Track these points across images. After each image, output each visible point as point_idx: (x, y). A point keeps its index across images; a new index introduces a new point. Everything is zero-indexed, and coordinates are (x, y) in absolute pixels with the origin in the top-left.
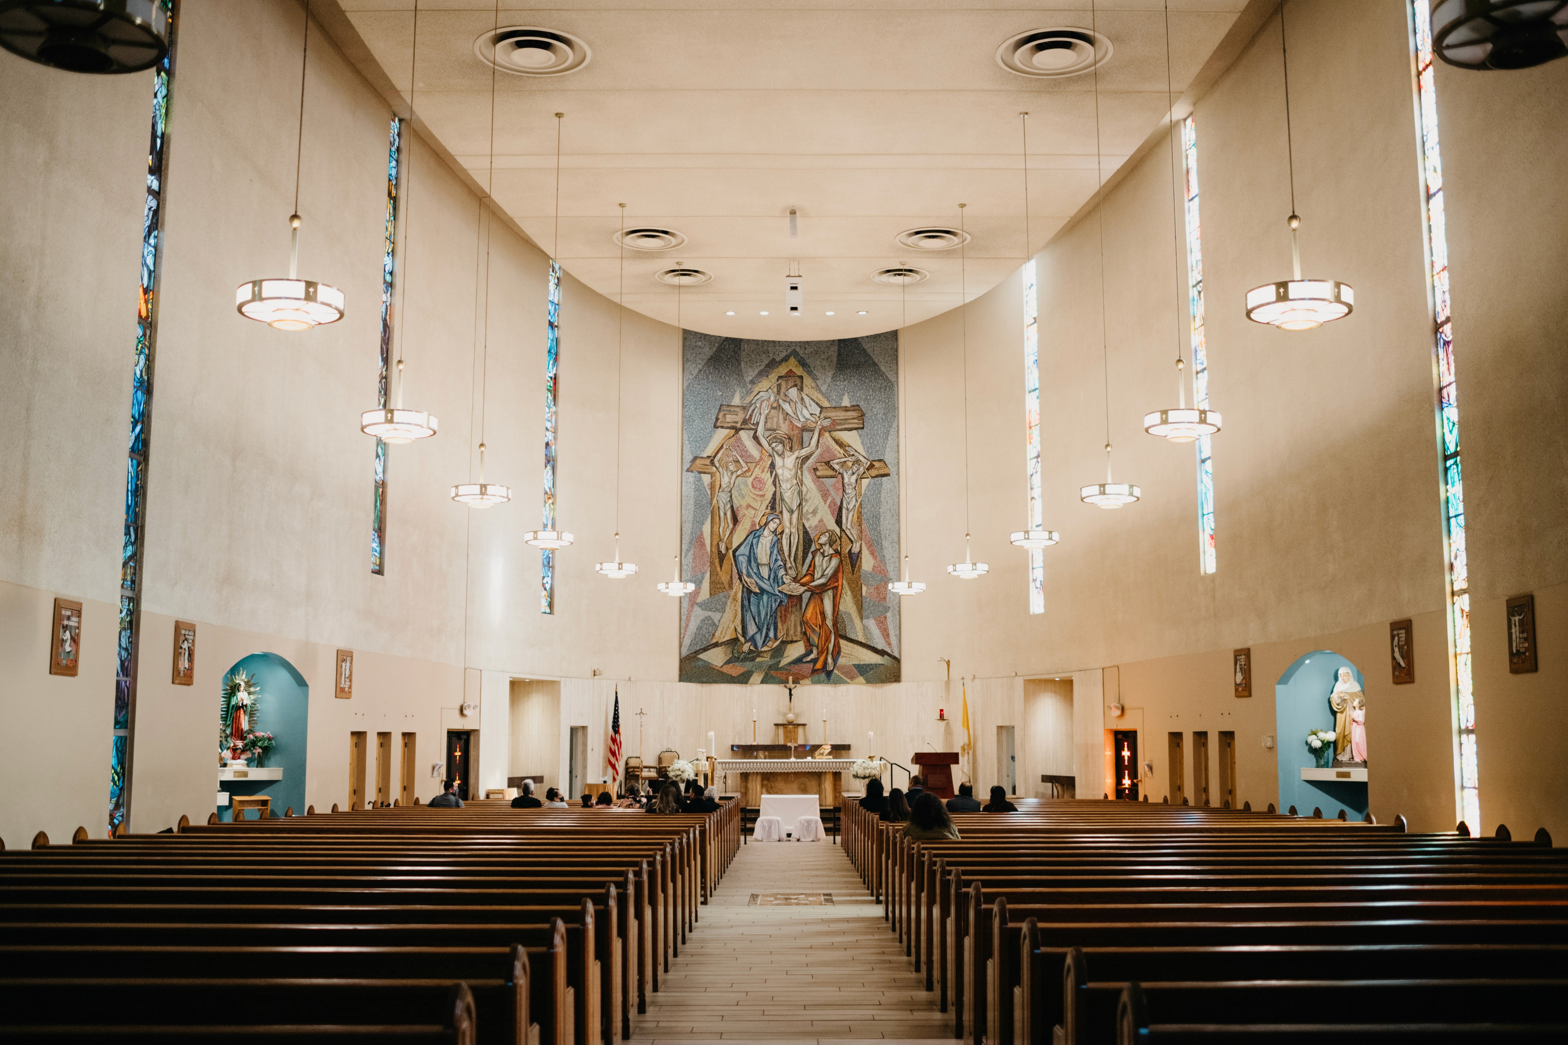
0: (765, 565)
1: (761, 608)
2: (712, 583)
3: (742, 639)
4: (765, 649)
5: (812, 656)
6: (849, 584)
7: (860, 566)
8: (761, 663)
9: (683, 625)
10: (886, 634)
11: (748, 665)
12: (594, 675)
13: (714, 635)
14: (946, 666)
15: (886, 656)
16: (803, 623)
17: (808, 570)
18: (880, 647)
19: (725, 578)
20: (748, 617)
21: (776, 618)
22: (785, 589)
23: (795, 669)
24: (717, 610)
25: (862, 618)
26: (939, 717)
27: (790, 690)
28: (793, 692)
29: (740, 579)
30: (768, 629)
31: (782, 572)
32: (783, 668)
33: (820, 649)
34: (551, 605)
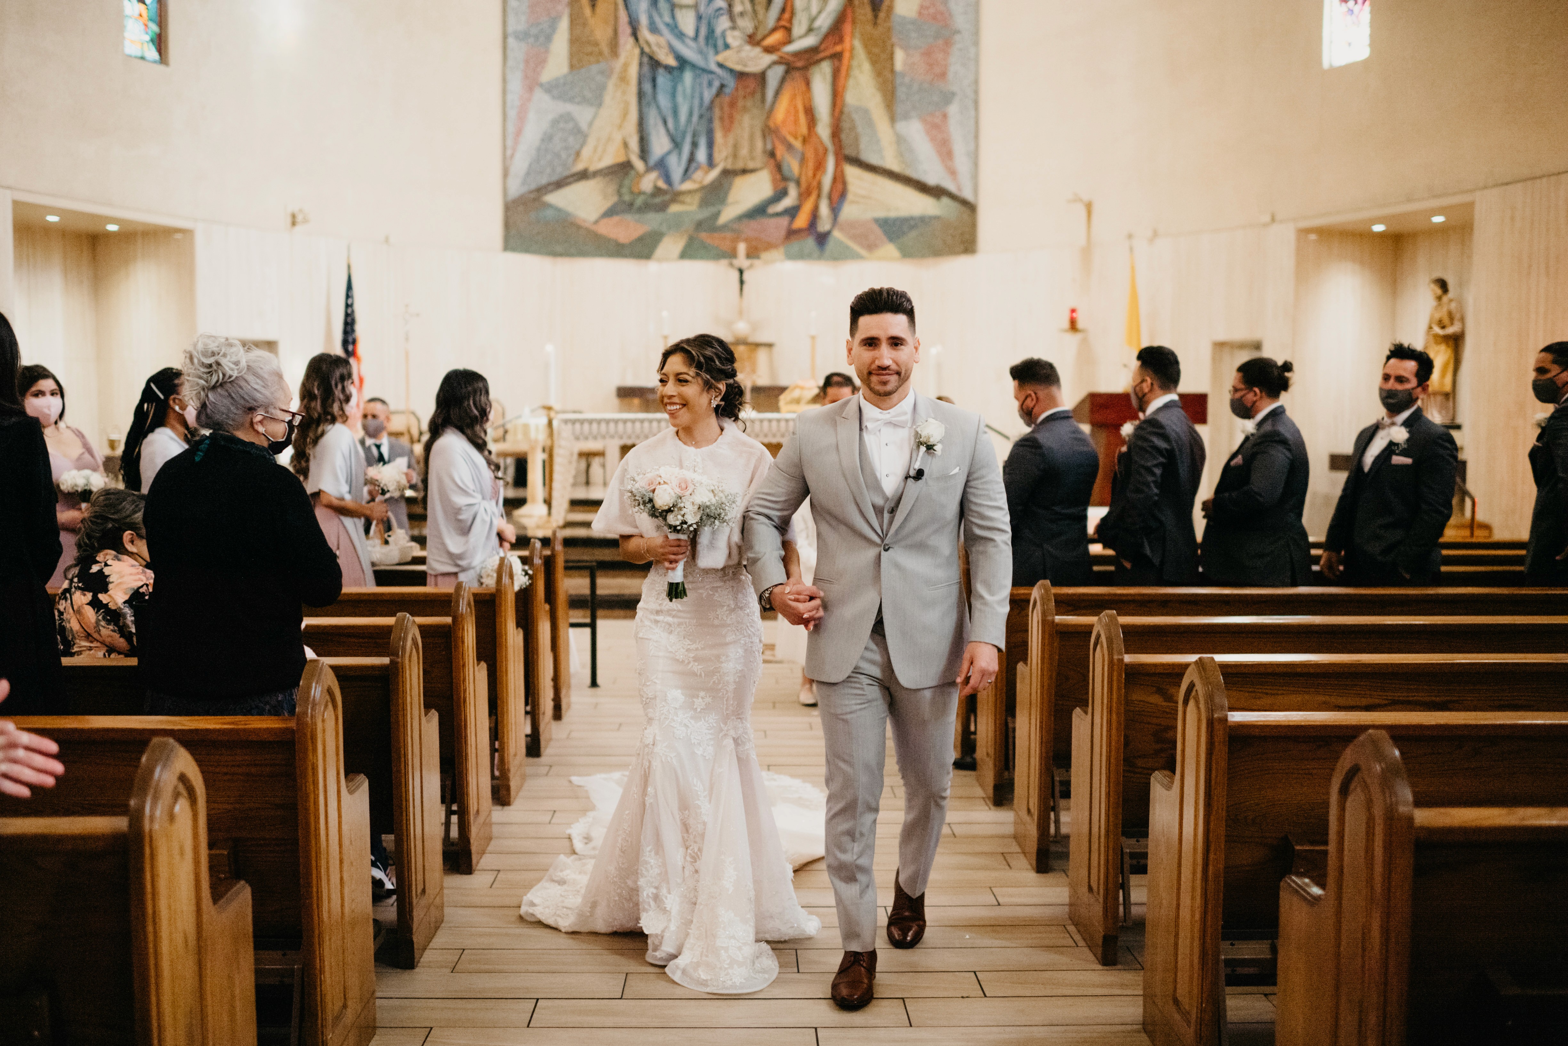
0: (687, 7)
1: (680, 99)
2: (575, 41)
3: (639, 165)
4: (687, 186)
5: (788, 202)
6: (866, 46)
7: (890, 8)
8: (679, 215)
9: (511, 128)
10: (945, 151)
11: (652, 221)
12: (294, 224)
13: (578, 154)
14: (1083, 213)
15: (945, 200)
16: (769, 131)
17: (779, 19)
18: (931, 180)
19: (601, 33)
20: (653, 118)
21: (710, 121)
22: (730, 58)
23: (752, 228)
24: (584, 101)
25: (893, 119)
26: (1066, 324)
27: (741, 272)
28: (746, 276)
29: (635, 34)
30: (695, 145)
31: (723, 23)
32: (725, 227)
33: (804, 185)
34: (160, 42)
